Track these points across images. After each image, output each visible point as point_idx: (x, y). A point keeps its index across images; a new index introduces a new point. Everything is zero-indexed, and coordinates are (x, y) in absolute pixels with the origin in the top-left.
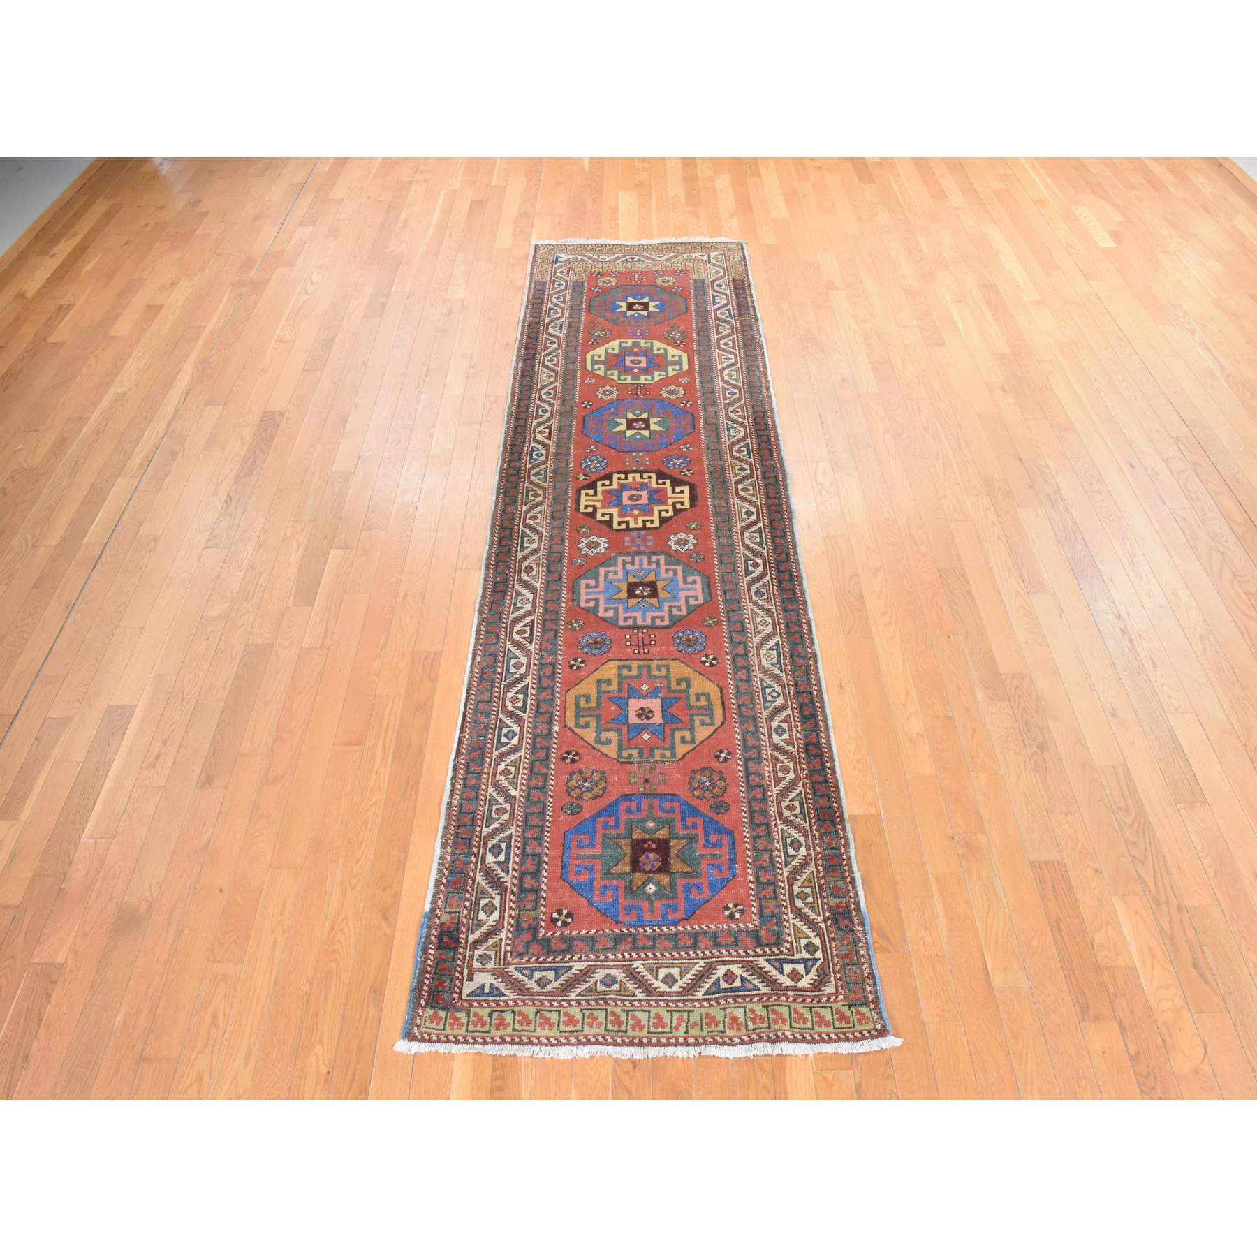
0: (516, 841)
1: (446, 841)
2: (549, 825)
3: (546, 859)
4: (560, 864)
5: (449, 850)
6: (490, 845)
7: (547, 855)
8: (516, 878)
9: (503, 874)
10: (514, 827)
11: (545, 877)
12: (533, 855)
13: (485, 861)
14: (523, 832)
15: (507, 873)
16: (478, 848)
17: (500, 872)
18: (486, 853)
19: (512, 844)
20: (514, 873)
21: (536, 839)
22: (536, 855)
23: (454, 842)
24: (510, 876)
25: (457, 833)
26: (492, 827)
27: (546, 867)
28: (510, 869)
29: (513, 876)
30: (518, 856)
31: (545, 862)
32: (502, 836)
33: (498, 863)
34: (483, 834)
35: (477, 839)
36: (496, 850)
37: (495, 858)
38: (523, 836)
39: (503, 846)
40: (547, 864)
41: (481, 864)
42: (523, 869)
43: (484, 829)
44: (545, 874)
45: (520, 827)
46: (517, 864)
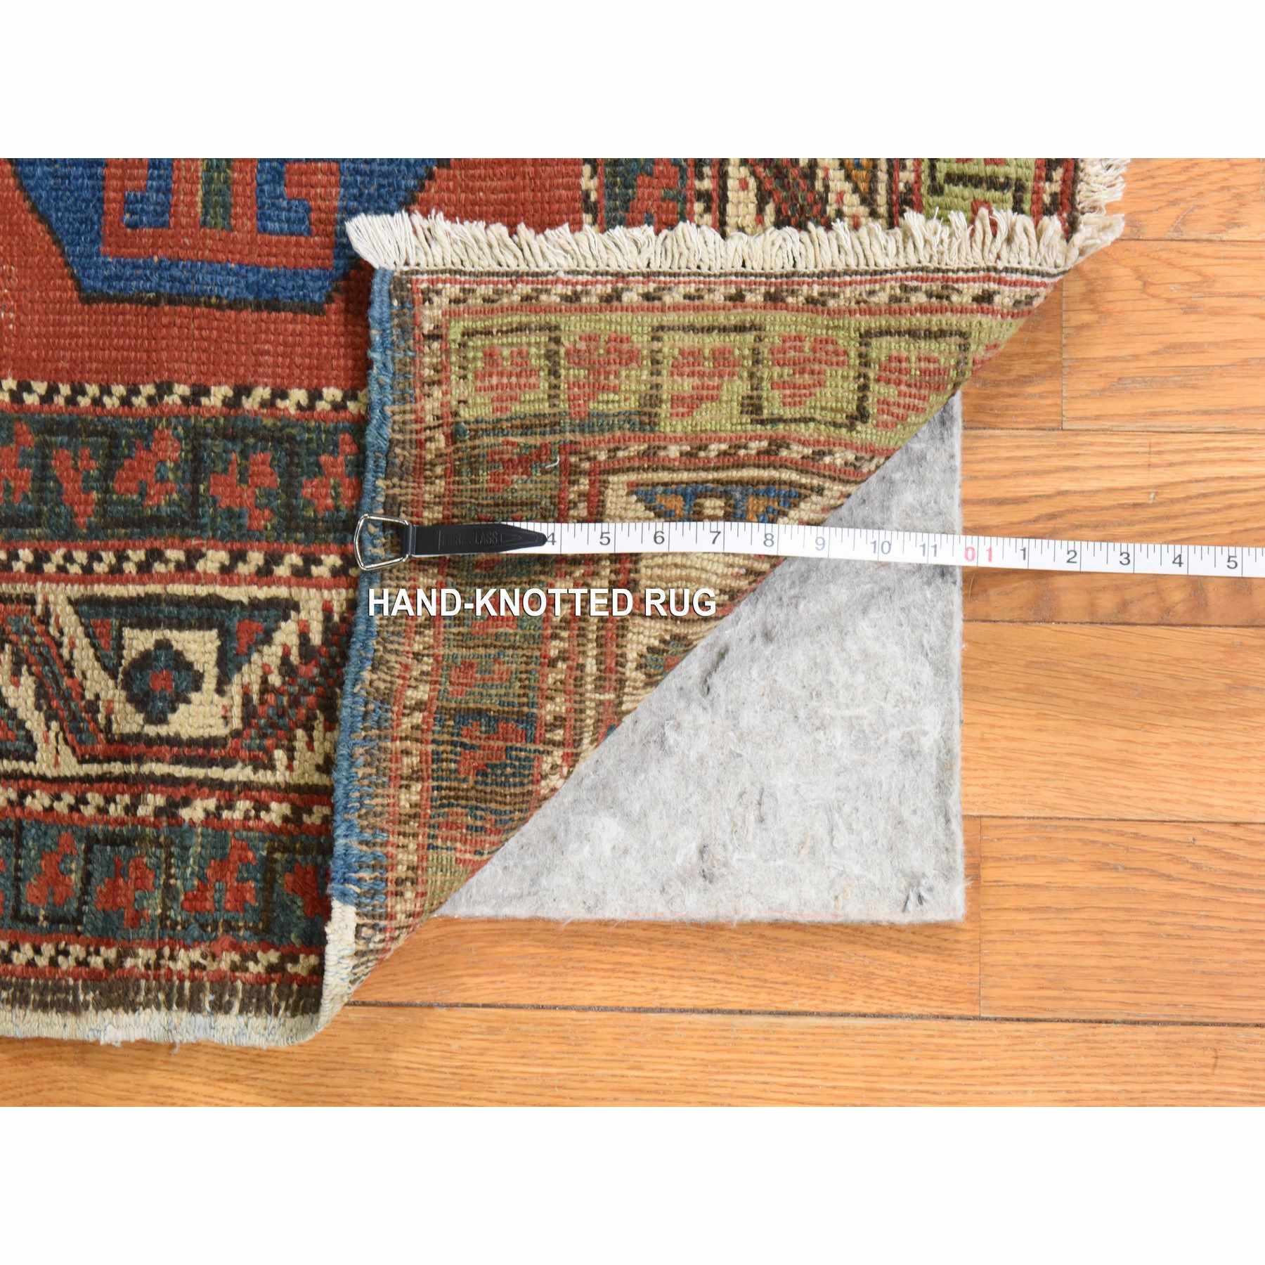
0: (116, 573)
1: (94, 979)
2: (40, 387)
3: (219, 394)
4: (248, 315)
5: (146, 955)
6: (129, 721)
7: (201, 391)
8: (311, 559)
9: (287, 634)
10: (40, 590)
11: (315, 395)
12: (196, 467)
13: (210, 742)
14: (68, 535)
15: (286, 608)
16: (138, 785)
17: (272, 654)
18: (173, 741)
19: (133, 590)
20: (282, 571)
21: (112, 459)
22: (196, 450)
23: (103, 938)
24: (302, 594)
25: (54, 920)
26: (34, 721)
27: (263, 393)
28: (262, 593)
29: (301, 574)
30: (194, 555)
31: (232, 404)
32: (84, 657)
33: (228, 663)
34: (70, 766)
35: (95, 799)
36: (159, 681)
37: (197, 682)
38: (93, 532)
39: (139, 641)
40: (243, 390)
41: (227, 763)
42: (264, 521)
43: (43, 764)
44: (299, 395)
45: (41, 557)
46: (239, 556)
